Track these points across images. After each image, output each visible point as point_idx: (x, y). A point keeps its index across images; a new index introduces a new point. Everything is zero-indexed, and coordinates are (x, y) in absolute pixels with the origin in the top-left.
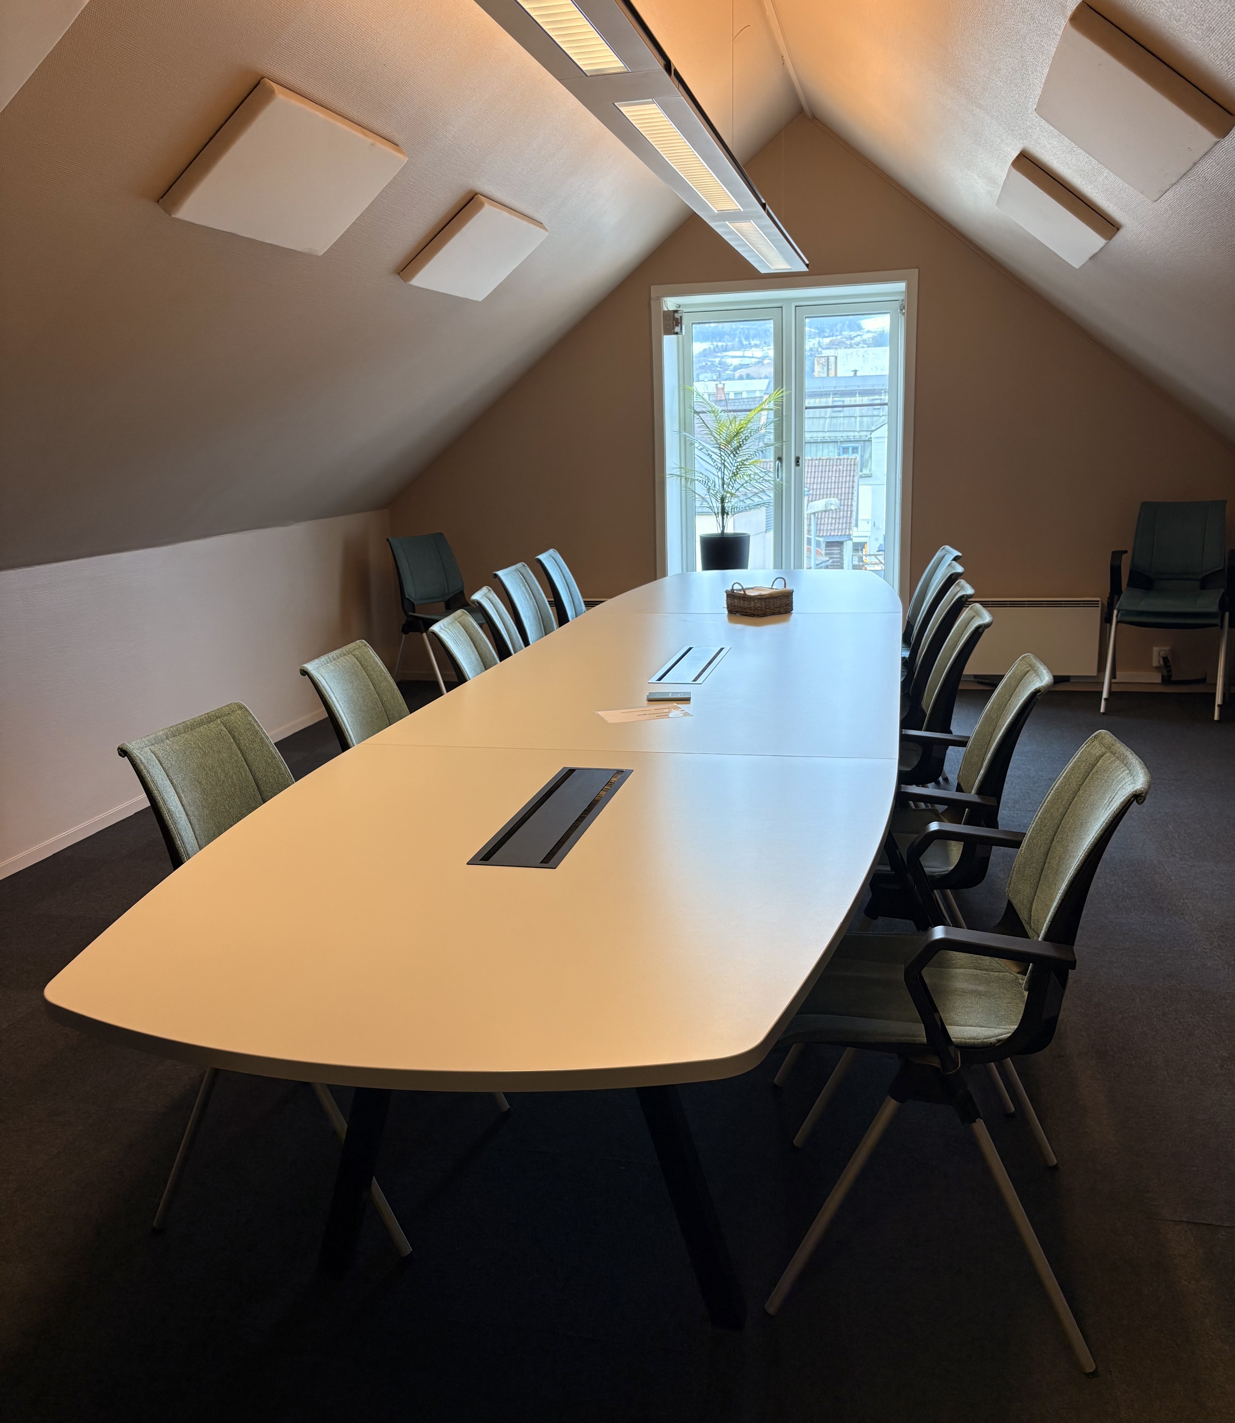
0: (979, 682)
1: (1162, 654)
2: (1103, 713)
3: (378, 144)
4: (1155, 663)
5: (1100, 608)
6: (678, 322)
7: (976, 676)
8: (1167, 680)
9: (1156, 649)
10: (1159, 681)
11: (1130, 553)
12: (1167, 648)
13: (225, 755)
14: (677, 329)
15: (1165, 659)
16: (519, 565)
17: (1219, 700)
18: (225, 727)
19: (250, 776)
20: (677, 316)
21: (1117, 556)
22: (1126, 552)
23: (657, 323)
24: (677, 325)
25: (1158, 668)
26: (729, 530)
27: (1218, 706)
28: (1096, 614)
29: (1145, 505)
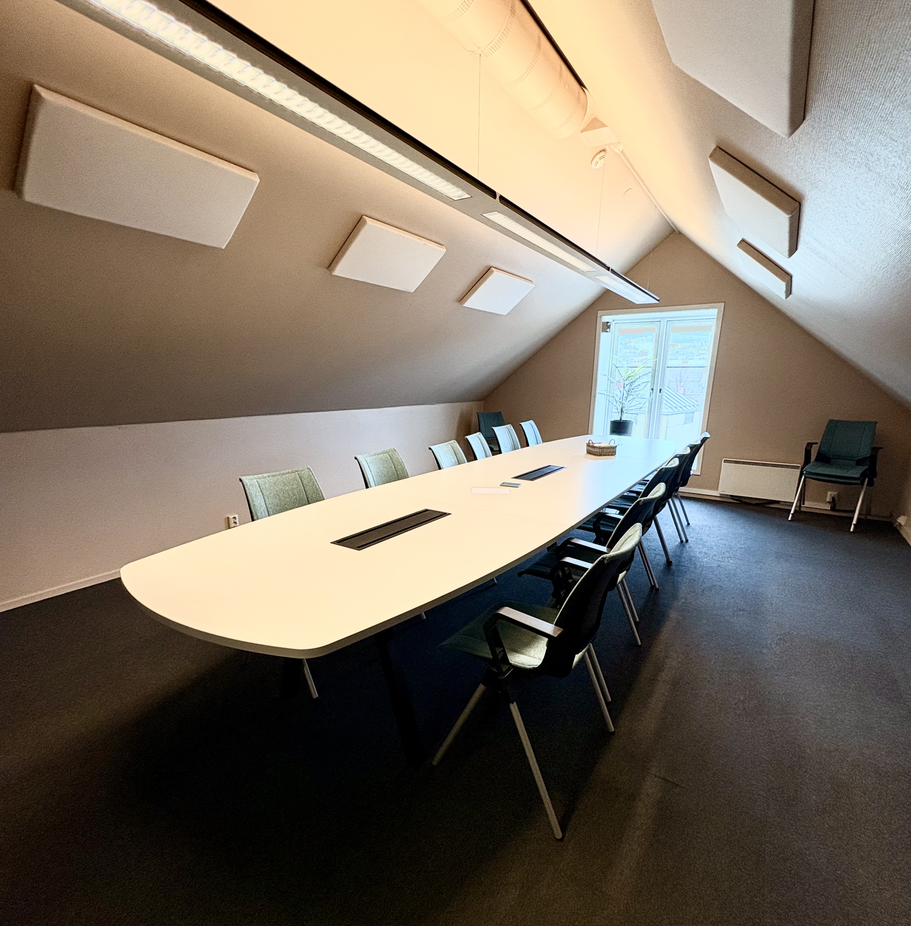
0: (731, 498)
1: (832, 495)
2: (790, 521)
3: (428, 244)
4: (828, 500)
5: (800, 470)
6: (609, 327)
7: (731, 496)
8: (833, 509)
9: (829, 493)
10: (829, 509)
11: (818, 445)
12: (835, 493)
13: (295, 486)
14: (608, 330)
15: (833, 498)
16: (508, 426)
17: (854, 522)
18: (299, 475)
19: (305, 496)
20: (609, 324)
21: (810, 445)
22: (817, 443)
23: (599, 327)
24: (608, 328)
25: (829, 502)
26: (623, 419)
27: (854, 524)
28: (798, 472)
29: (831, 421)
